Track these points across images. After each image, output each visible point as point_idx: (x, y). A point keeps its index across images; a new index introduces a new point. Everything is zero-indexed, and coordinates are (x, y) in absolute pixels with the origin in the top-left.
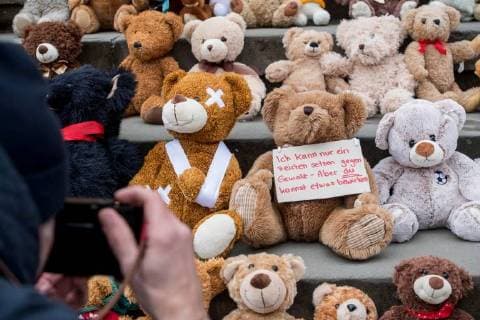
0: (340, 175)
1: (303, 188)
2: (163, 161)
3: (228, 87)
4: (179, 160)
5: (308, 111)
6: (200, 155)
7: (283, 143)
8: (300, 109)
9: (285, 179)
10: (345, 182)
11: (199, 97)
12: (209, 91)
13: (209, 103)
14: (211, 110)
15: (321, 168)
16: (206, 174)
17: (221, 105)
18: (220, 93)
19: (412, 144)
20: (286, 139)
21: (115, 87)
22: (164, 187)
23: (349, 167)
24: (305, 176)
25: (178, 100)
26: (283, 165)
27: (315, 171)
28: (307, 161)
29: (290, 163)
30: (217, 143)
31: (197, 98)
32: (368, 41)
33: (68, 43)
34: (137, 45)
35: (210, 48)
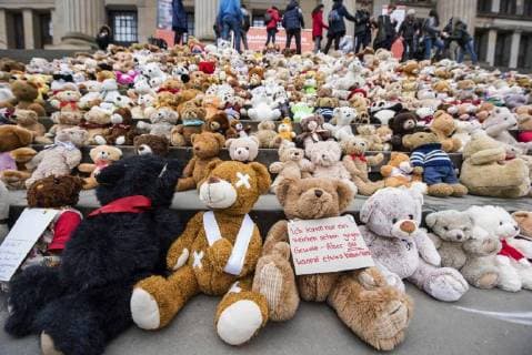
0: (345, 249)
1: (316, 260)
2: (199, 230)
3: (253, 173)
4: (212, 230)
5: (318, 194)
6: (229, 226)
7: (294, 217)
8: (311, 192)
9: (300, 251)
10: (352, 255)
11: (231, 179)
12: (239, 175)
13: (238, 184)
14: (240, 190)
15: (329, 241)
16: (233, 244)
17: (248, 186)
18: (247, 177)
19: (395, 221)
20: (297, 213)
21: (165, 169)
22: (198, 252)
23: (351, 241)
24: (316, 248)
25: (212, 181)
26: (299, 236)
27: (324, 243)
28: (318, 234)
29: (303, 235)
30: (242, 216)
31: (229, 180)
32: (327, 153)
33: (159, 146)
34: (197, 149)
35: (240, 152)
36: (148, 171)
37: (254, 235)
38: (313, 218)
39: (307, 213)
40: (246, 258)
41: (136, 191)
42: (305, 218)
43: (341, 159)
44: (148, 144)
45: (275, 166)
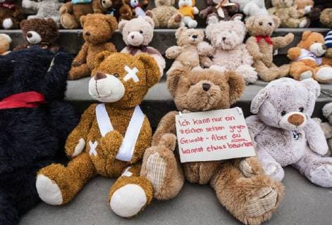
0: (229, 140)
1: (201, 149)
2: (93, 122)
3: (142, 65)
5: (206, 87)
8: (199, 85)
9: (186, 141)
10: (234, 146)
11: (118, 74)
12: (127, 68)
13: (126, 78)
14: (128, 85)
15: (215, 133)
16: (124, 134)
17: (136, 80)
18: (135, 70)
19: (283, 113)
20: (186, 106)
22: (93, 142)
23: (236, 131)
24: (201, 139)
25: (99, 77)
26: (184, 128)
27: (210, 134)
28: (204, 126)
29: (190, 127)
30: (133, 108)
31: (117, 75)
32: (228, 36)
33: (48, 32)
34: (88, 34)
35: (133, 37)
36: (36, 66)
37: (144, 126)
38: (201, 110)
39: (194, 106)
40: (136, 147)
41: (28, 88)
42: (193, 110)
43: (244, 42)
44: (36, 30)
45: (171, 51)
